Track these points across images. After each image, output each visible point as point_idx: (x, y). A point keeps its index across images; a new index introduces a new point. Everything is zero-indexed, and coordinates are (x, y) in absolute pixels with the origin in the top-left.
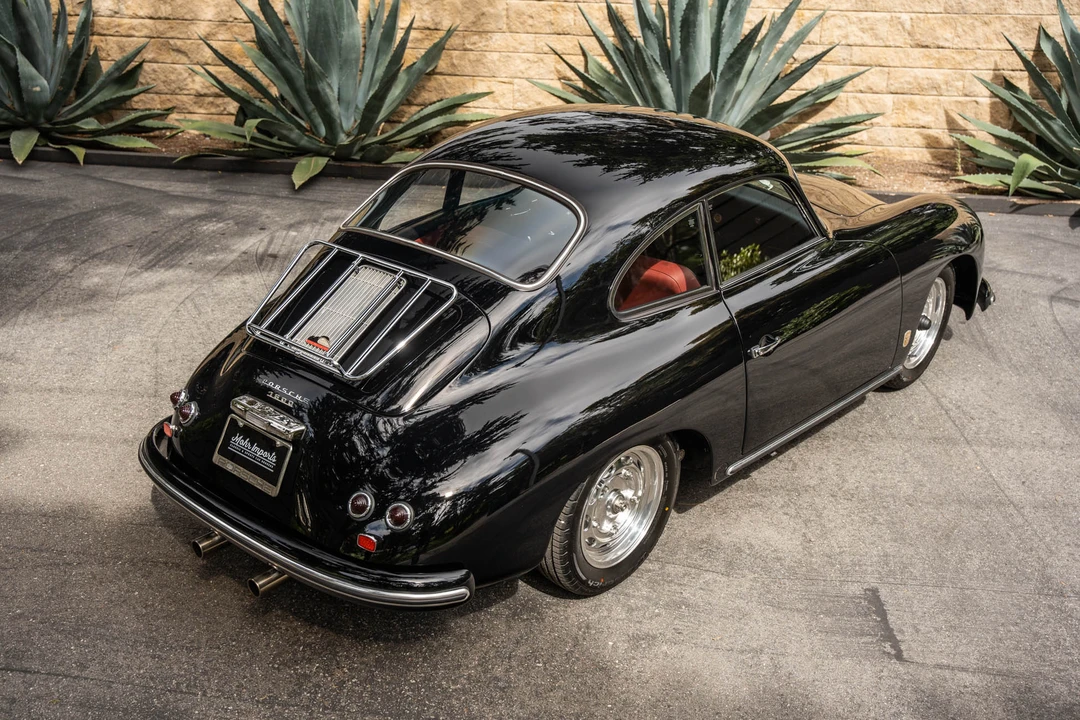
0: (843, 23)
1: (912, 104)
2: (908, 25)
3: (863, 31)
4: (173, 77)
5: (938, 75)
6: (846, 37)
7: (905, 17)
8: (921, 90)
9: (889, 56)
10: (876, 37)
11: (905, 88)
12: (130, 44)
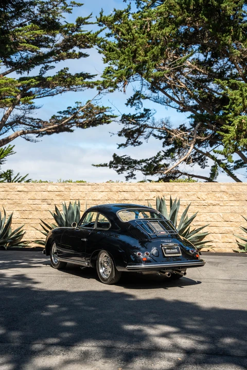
0: (205, 215)
1: (226, 237)
2: (222, 216)
3: (211, 218)
4: (30, 234)
5: (232, 229)
6: (206, 219)
7: (221, 214)
8: (228, 233)
9: (218, 224)
10: (214, 219)
11: (224, 232)
12: (20, 226)
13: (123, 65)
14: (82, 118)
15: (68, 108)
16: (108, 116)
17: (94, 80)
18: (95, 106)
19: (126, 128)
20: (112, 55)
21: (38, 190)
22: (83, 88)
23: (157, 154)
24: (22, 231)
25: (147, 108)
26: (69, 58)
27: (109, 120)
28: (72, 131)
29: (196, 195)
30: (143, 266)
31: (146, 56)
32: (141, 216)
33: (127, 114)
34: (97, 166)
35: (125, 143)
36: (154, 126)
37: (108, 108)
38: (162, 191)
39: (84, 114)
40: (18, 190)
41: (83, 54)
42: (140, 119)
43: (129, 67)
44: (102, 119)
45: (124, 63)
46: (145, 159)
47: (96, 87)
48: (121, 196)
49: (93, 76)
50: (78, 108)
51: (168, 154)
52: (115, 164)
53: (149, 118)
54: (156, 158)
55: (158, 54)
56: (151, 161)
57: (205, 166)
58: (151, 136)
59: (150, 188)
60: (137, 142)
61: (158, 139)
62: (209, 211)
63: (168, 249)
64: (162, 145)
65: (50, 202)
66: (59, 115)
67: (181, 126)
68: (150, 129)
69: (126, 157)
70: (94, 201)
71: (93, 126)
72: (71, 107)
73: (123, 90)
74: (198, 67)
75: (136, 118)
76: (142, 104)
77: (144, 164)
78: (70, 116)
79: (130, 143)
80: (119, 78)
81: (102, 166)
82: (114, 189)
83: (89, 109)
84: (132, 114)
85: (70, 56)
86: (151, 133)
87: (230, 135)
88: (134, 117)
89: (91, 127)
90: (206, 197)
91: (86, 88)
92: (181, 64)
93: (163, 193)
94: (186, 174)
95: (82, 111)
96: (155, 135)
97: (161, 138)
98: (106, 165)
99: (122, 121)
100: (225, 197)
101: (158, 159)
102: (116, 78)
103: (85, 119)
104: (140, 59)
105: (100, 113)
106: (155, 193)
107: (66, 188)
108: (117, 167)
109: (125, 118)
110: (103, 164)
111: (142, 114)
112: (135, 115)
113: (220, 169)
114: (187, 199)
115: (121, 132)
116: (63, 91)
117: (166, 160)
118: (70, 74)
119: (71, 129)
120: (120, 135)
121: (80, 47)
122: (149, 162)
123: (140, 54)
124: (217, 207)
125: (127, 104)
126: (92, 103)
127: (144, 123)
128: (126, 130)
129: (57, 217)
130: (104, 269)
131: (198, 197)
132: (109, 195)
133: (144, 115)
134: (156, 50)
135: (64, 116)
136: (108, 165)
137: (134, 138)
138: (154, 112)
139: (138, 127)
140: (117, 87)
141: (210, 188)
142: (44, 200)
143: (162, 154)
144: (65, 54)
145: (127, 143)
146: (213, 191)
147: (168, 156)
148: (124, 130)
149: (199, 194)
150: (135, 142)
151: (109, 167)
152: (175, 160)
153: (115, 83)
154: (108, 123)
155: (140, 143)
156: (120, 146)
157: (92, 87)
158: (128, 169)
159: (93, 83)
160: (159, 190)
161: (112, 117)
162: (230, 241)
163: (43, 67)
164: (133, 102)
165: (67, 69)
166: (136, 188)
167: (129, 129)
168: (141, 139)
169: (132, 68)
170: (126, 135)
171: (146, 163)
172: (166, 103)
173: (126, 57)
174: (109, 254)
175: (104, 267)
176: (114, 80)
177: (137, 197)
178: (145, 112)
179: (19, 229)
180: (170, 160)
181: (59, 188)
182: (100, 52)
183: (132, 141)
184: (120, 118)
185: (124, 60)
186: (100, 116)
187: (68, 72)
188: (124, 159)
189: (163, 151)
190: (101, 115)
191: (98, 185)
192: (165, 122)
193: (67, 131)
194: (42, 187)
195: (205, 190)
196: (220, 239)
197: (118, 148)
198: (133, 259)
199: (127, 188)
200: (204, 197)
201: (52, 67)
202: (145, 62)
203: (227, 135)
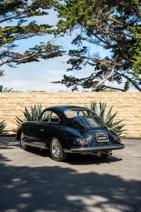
0: (122, 113)
1: (136, 127)
2: (133, 114)
3: (126, 115)
4: (10, 125)
5: (139, 122)
6: (123, 116)
7: (132, 112)
8: (137, 124)
9: (131, 119)
10: (128, 116)
11: (135, 124)
12: (3, 120)
13: (69, 18)
14: (45, 52)
15: (36, 46)
16: (61, 51)
17: (52, 29)
18: (53, 45)
19: (72, 59)
20: (63, 12)
21: (14, 97)
22: (45, 34)
23: (91, 75)
24: (4, 124)
25: (85, 46)
26: (36, 15)
27: (61, 54)
28: (38, 61)
29: (116, 100)
30: (82, 149)
31: (84, 12)
32: (81, 114)
33: (72, 50)
34: (54, 83)
35: (71, 68)
36: (89, 57)
37: (61, 46)
38: (95, 97)
39: (46, 50)
40: (2, 97)
41: (45, 12)
42: (81, 53)
43: (73, 19)
44: (57, 53)
45: (70, 17)
46: (83, 78)
47: (53, 33)
48: (68, 101)
49: (51, 27)
50: (42, 46)
51: (98, 75)
52: (65, 81)
53: (86, 52)
54: (90, 77)
55: (92, 11)
56: (87, 79)
57: (121, 82)
58: (88, 64)
59: (87, 96)
60: (79, 68)
61: (92, 66)
62: (125, 111)
63: (99, 137)
64: (94, 69)
65: (22, 105)
66: (30, 50)
67: (106, 57)
68: (87, 59)
69: (72, 77)
70: (51, 104)
71: (51, 58)
72: (37, 46)
73: (69, 34)
74: (117, 20)
75: (78, 52)
76: (82, 43)
77: (83, 81)
78: (37, 52)
79: (75, 68)
80: (67, 26)
81: (57, 82)
82: (64, 97)
83: (49, 47)
84: (75, 50)
85: (37, 14)
86: (87, 62)
87: (138, 62)
88: (76, 52)
89: (50, 58)
90: (123, 101)
91: (47, 34)
92: (106, 17)
93: (96, 99)
94: (109, 87)
95: (45, 48)
96: (90, 64)
97: (93, 65)
98: (59, 82)
99: (70, 54)
100: (135, 101)
101: (91, 78)
102: (65, 26)
103: (47, 53)
104: (81, 14)
105: (56, 49)
106: (90, 99)
107: (32, 96)
108: (66, 83)
109: (71, 52)
110: (57, 81)
111: (82, 49)
112: (77, 50)
113: (130, 84)
114: (110, 103)
115: (69, 61)
116: (33, 35)
117: (97, 79)
118: (37, 25)
119: (38, 59)
120: (68, 63)
121: (43, 8)
122: (86, 80)
123: (80, 11)
124: (130, 108)
125: (72, 43)
126: (51, 43)
127: (83, 56)
128: (72, 60)
129: (26, 115)
130: (55, 150)
131: (118, 102)
132: (60, 100)
133: (83, 50)
134: (90, 8)
135: (33, 51)
136: (61, 82)
137: (77, 65)
138: (89, 48)
139: (79, 58)
140: (66, 32)
141: (126, 95)
142: (18, 104)
143: (94, 75)
144: (33, 12)
145: (72, 68)
146: (128, 97)
147: (98, 76)
148: (71, 60)
149: (119, 100)
150: (77, 67)
151: (61, 83)
152: (102, 79)
153: (65, 30)
154: (61, 55)
155: (80, 68)
156: (68, 70)
157: (51, 34)
158: (73, 84)
159: (51, 31)
160: (93, 97)
161: (63, 52)
162: (139, 129)
163: (20, 21)
164: (76, 41)
165: (35, 22)
166: (78, 96)
167: (74, 59)
168: (81, 66)
169: (75, 19)
170: (72, 63)
171: (84, 80)
172: (97, 43)
173: (71, 13)
174: (58, 140)
175: (55, 149)
176: (64, 28)
177: (78, 101)
178: (83, 49)
179: (2, 122)
180: (99, 79)
181: (28, 96)
182: (55, 10)
183: (76, 67)
184: (68, 52)
185: (70, 14)
186: (55, 51)
187: (36, 24)
188: (71, 78)
189: (95, 73)
190: (57, 51)
191: (53, 94)
192: (96, 55)
193: (35, 61)
194: (17, 95)
195: (122, 97)
196: (132, 128)
197: (67, 71)
198: (76, 144)
199: (72, 96)
200: (122, 101)
201: (26, 20)
202: (83, 16)
203: (136, 62)
